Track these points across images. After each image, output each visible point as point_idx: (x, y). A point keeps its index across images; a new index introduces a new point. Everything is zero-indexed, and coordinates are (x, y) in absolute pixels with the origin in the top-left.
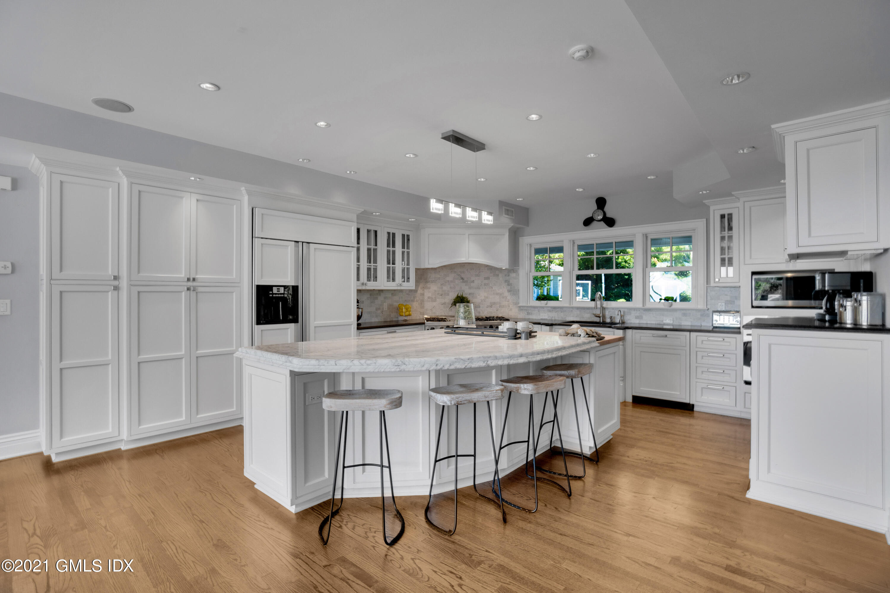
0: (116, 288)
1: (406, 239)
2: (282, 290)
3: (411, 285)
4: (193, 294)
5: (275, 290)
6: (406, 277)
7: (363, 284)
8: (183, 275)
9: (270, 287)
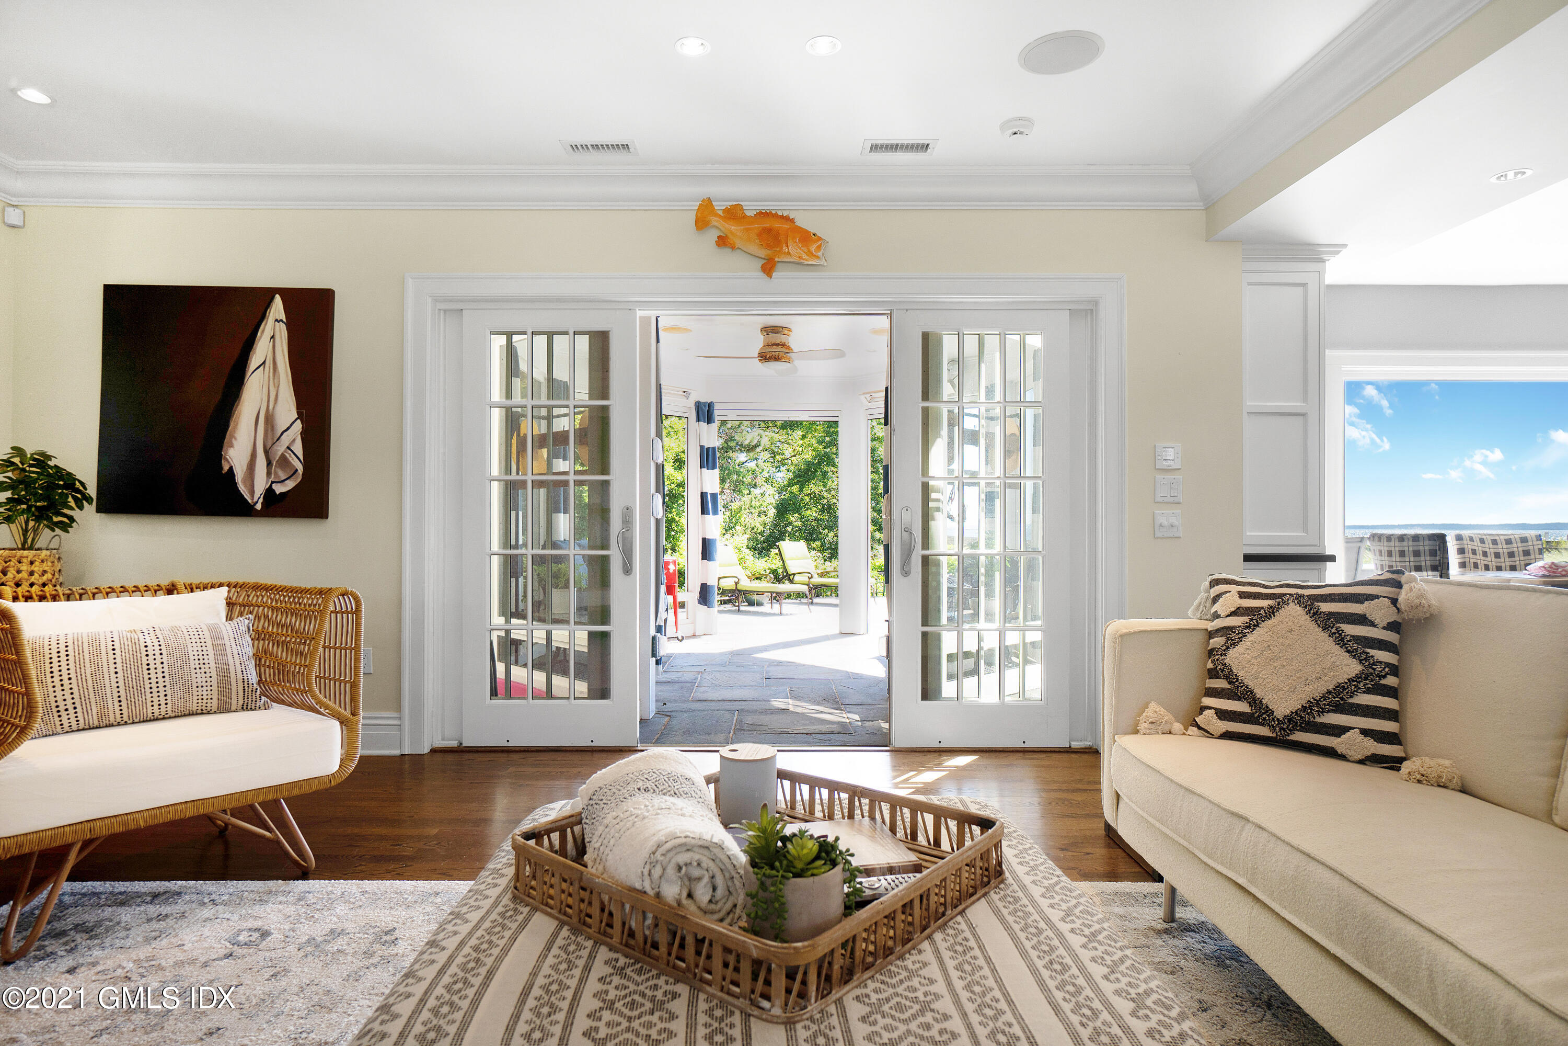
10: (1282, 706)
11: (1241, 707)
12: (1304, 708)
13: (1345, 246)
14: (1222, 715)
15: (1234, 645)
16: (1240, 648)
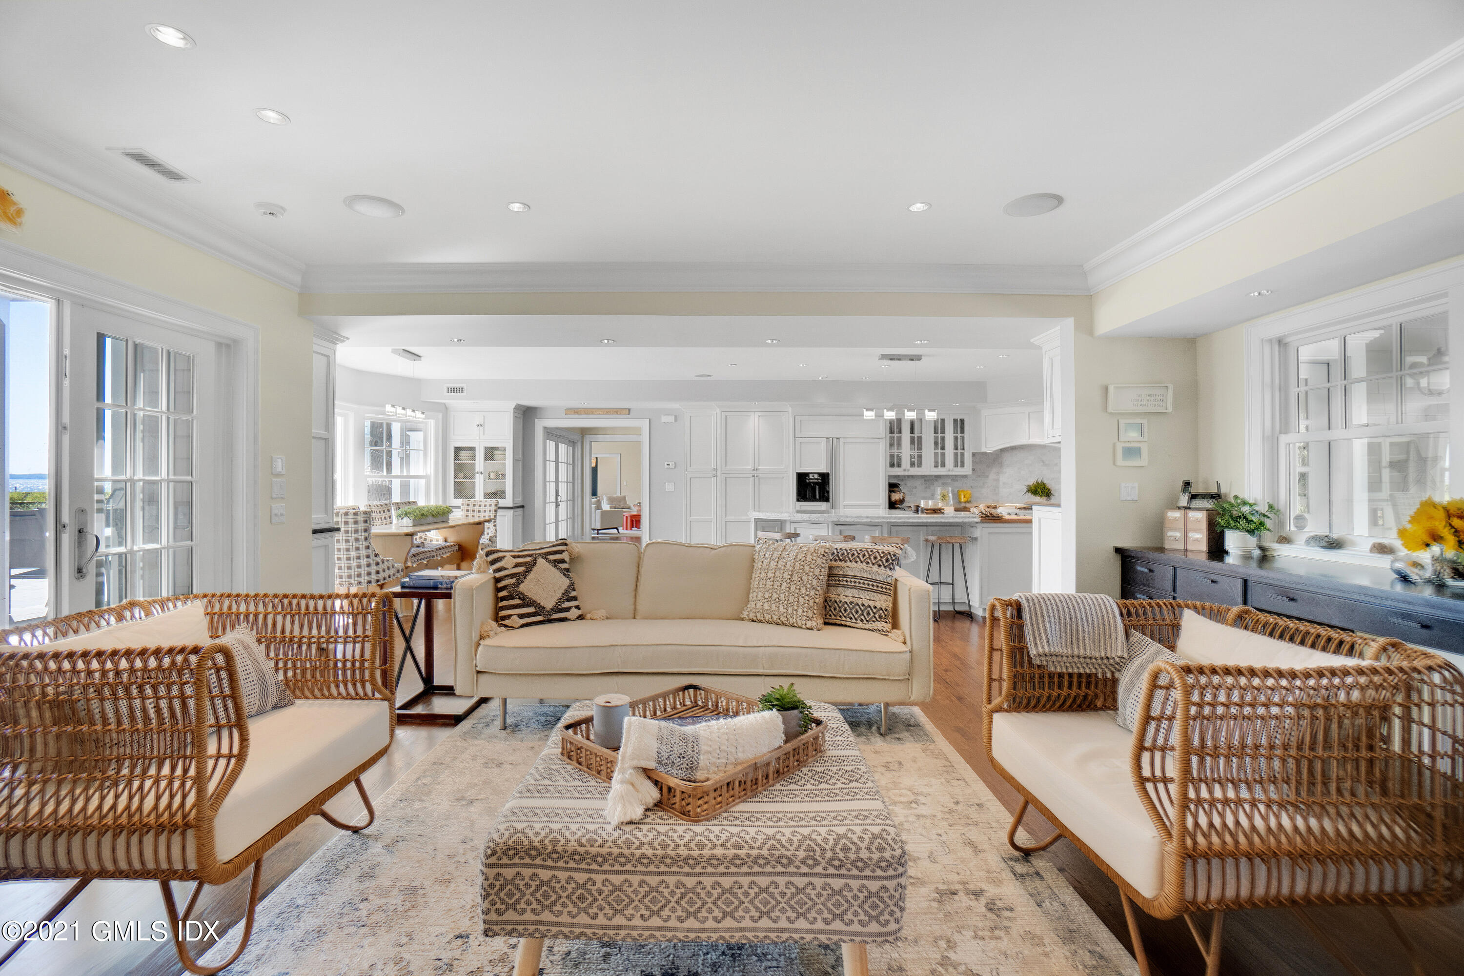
0: (716, 476)
1: (960, 425)
2: (816, 476)
3: (967, 470)
4: (757, 479)
5: (811, 476)
6: (959, 461)
7: (905, 470)
8: (750, 467)
9: (807, 475)
10: (549, 604)
11: (531, 610)
12: (557, 603)
13: (348, 339)
14: (521, 616)
15: (522, 581)
16: (526, 582)
